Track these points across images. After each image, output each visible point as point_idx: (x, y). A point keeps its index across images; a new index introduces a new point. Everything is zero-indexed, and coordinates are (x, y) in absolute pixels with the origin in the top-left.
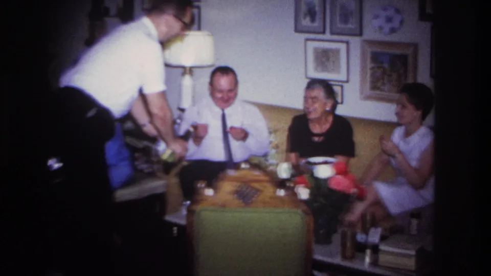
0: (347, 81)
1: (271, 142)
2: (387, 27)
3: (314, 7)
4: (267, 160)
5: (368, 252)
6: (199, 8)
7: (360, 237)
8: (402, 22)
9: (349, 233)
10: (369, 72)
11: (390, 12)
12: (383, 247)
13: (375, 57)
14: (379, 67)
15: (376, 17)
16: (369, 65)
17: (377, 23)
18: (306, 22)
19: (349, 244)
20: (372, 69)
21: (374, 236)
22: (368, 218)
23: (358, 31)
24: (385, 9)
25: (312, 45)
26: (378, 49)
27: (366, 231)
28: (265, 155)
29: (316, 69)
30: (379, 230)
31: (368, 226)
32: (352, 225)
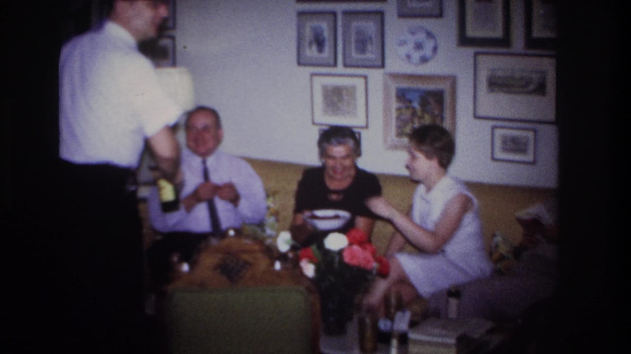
0: (367, 127)
1: (268, 208)
2: (416, 56)
3: (322, 31)
4: (264, 231)
5: (395, 342)
6: (173, 38)
7: (383, 324)
8: (435, 49)
9: (368, 321)
10: (394, 114)
11: (421, 37)
12: (413, 336)
13: (402, 95)
14: (407, 108)
15: (403, 43)
16: (394, 104)
17: (403, 51)
18: (311, 52)
19: (369, 333)
20: (399, 109)
21: (402, 322)
22: (393, 300)
23: (379, 63)
24: (413, 33)
25: (319, 82)
26: (405, 85)
27: (391, 318)
28: (261, 225)
29: (325, 112)
30: (408, 315)
31: (393, 310)
32: (371, 310)
